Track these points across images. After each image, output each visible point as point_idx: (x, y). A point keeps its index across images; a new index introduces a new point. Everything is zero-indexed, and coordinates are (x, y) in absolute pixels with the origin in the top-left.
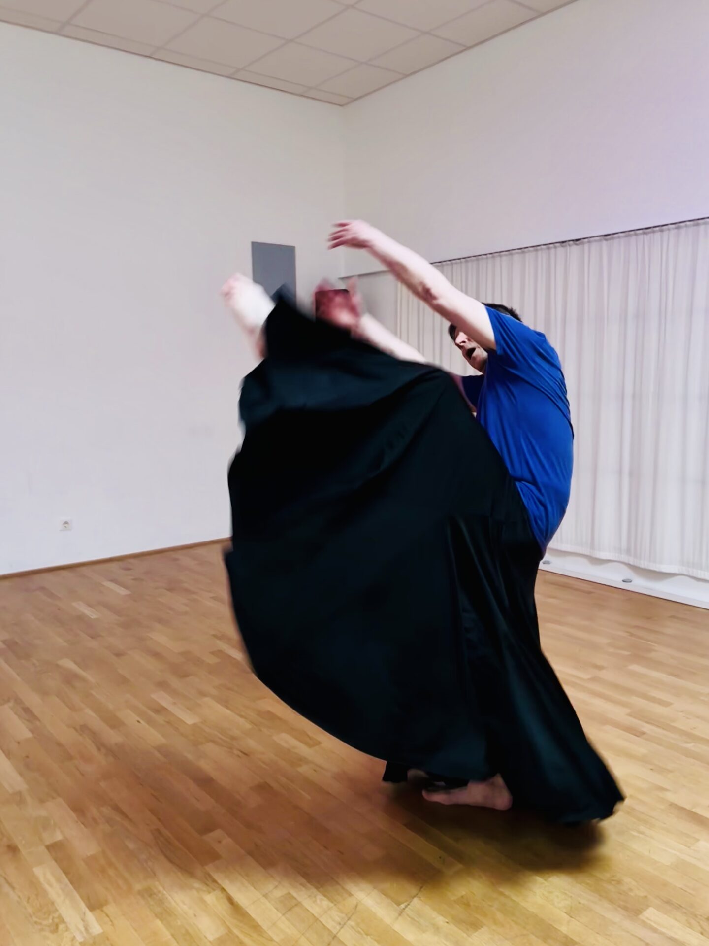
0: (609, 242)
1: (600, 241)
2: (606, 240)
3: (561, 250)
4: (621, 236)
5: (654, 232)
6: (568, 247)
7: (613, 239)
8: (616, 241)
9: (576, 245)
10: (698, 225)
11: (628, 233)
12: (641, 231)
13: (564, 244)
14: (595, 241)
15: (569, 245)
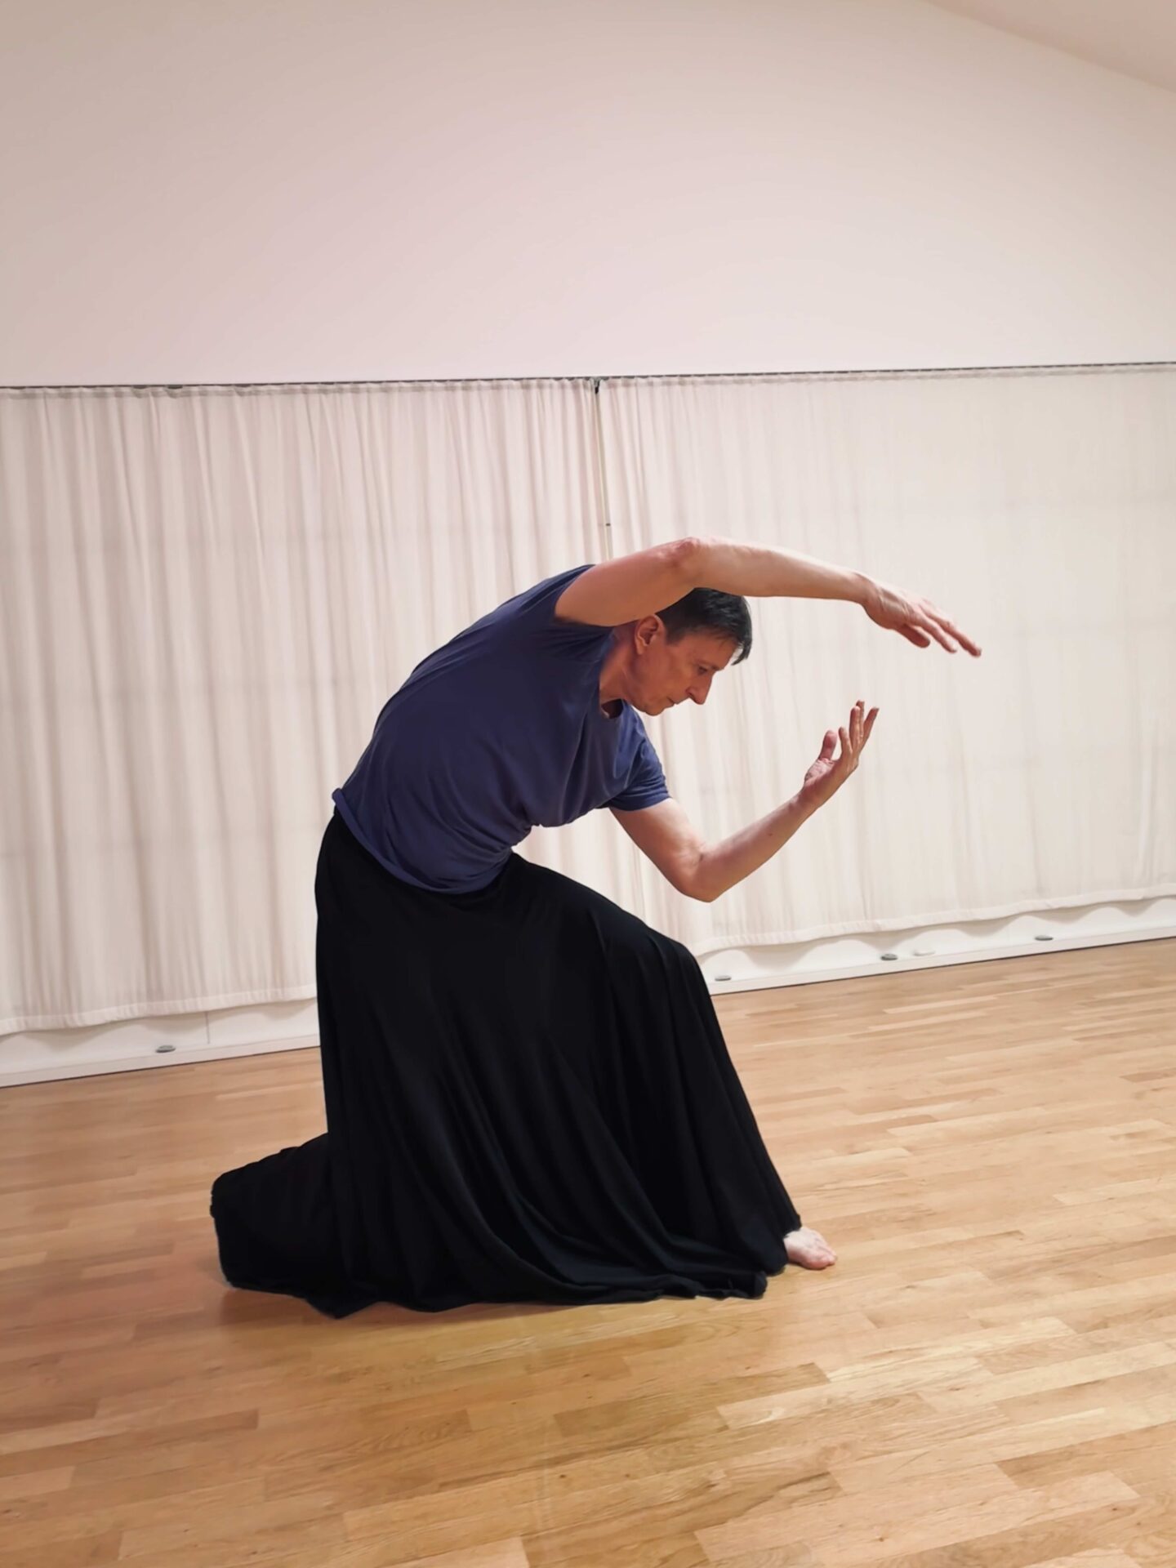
0: (246, 398)
1: (229, 394)
2: (241, 394)
3: (133, 405)
4: (274, 390)
5: (341, 391)
6: (152, 398)
7: (257, 393)
8: (264, 400)
9: (172, 396)
10: (421, 389)
11: (288, 388)
12: (315, 387)
13: (143, 391)
14: (218, 393)
15: (155, 395)
